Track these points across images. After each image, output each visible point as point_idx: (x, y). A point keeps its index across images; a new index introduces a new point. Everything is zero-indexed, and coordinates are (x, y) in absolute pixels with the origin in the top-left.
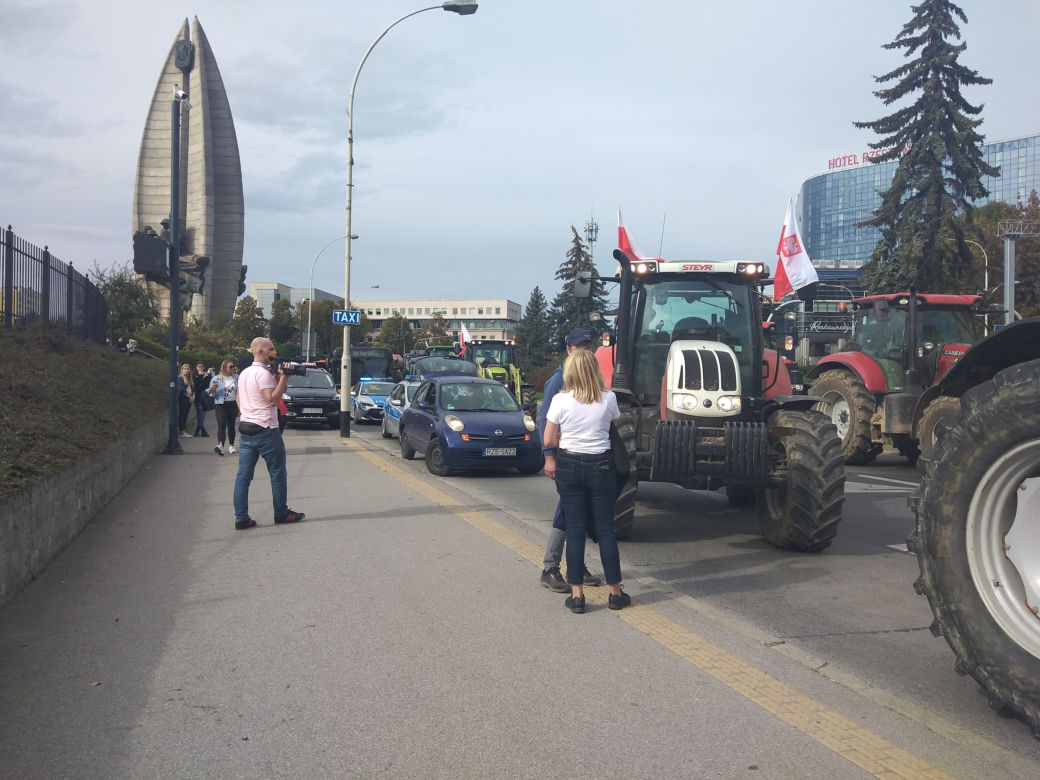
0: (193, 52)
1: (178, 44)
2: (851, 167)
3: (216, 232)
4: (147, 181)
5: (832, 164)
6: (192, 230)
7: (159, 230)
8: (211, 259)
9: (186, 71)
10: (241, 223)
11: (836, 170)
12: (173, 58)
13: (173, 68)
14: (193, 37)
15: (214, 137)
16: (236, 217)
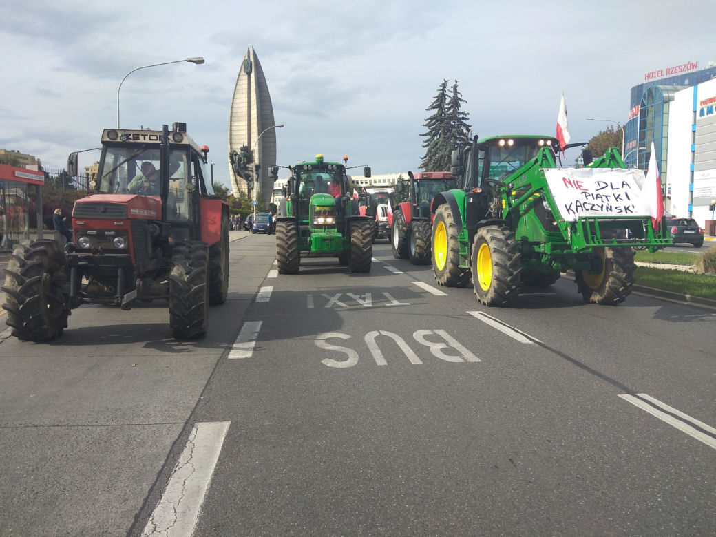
0: (251, 64)
1: (245, 61)
2: (660, 78)
3: (263, 152)
4: (233, 128)
5: (648, 76)
6: (253, 151)
7: (239, 152)
8: (261, 165)
9: (249, 74)
10: (275, 146)
11: (650, 80)
12: (243, 69)
13: (243, 72)
14: (252, 58)
15: (261, 106)
16: (272, 144)
